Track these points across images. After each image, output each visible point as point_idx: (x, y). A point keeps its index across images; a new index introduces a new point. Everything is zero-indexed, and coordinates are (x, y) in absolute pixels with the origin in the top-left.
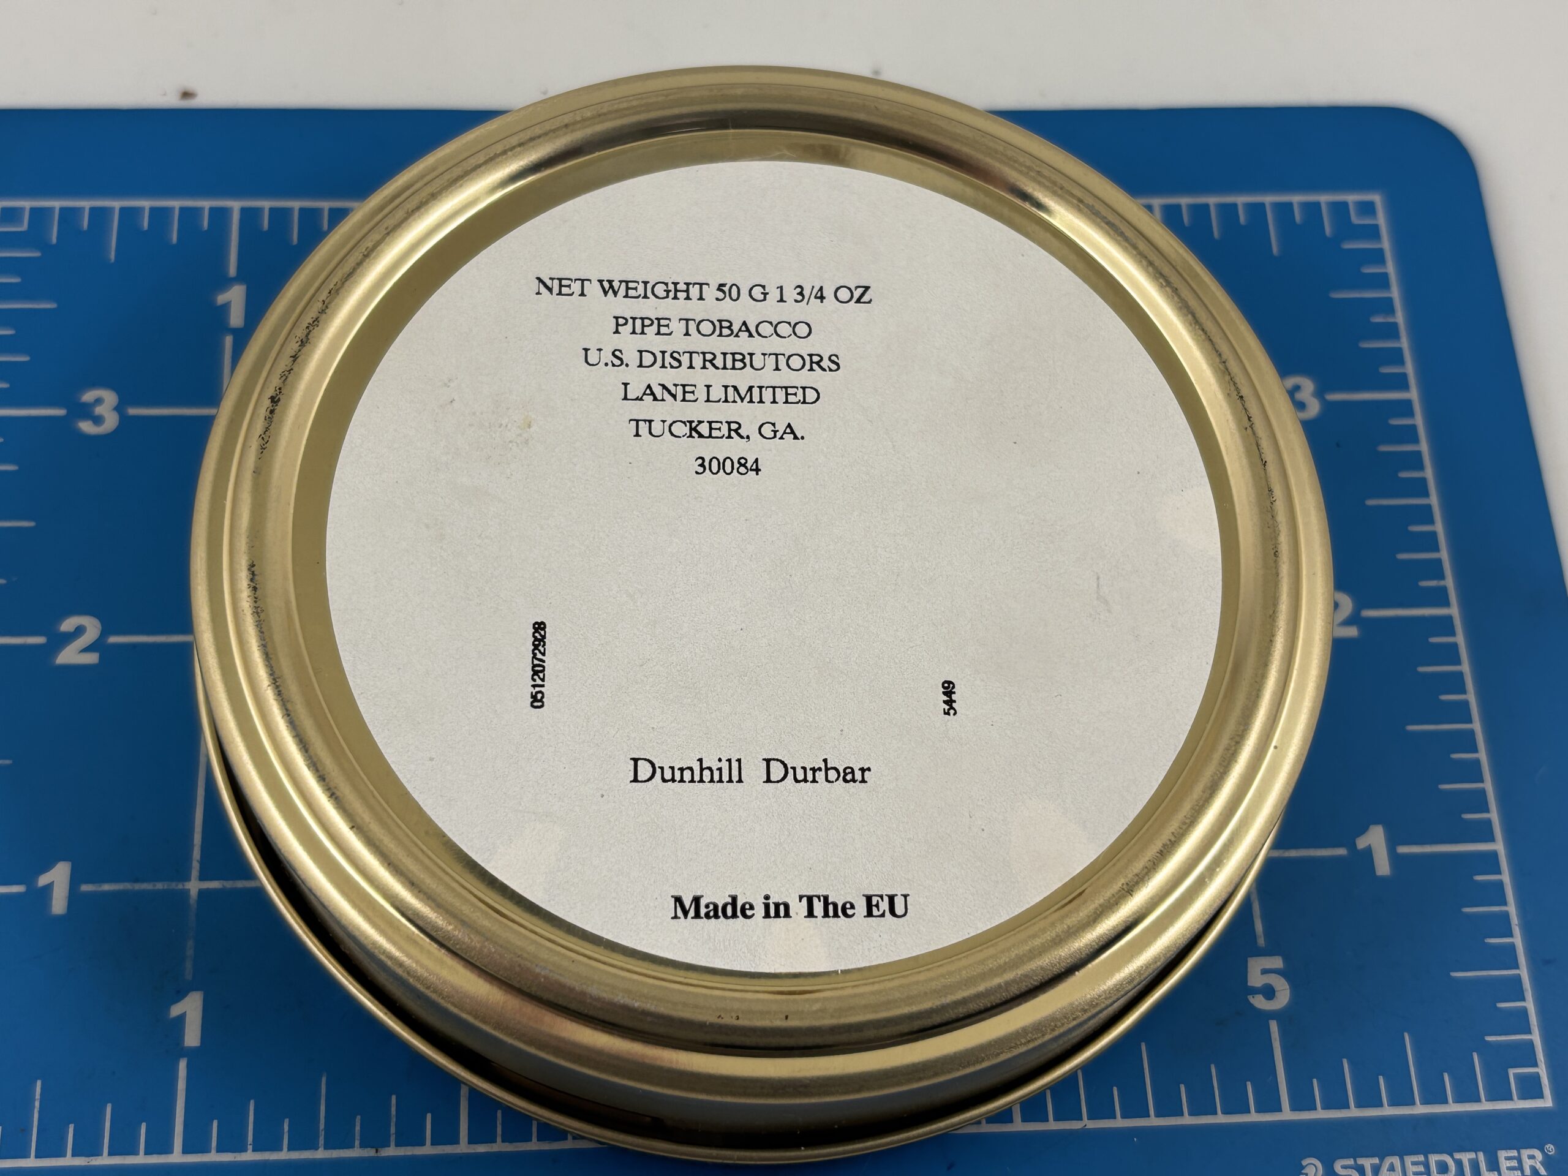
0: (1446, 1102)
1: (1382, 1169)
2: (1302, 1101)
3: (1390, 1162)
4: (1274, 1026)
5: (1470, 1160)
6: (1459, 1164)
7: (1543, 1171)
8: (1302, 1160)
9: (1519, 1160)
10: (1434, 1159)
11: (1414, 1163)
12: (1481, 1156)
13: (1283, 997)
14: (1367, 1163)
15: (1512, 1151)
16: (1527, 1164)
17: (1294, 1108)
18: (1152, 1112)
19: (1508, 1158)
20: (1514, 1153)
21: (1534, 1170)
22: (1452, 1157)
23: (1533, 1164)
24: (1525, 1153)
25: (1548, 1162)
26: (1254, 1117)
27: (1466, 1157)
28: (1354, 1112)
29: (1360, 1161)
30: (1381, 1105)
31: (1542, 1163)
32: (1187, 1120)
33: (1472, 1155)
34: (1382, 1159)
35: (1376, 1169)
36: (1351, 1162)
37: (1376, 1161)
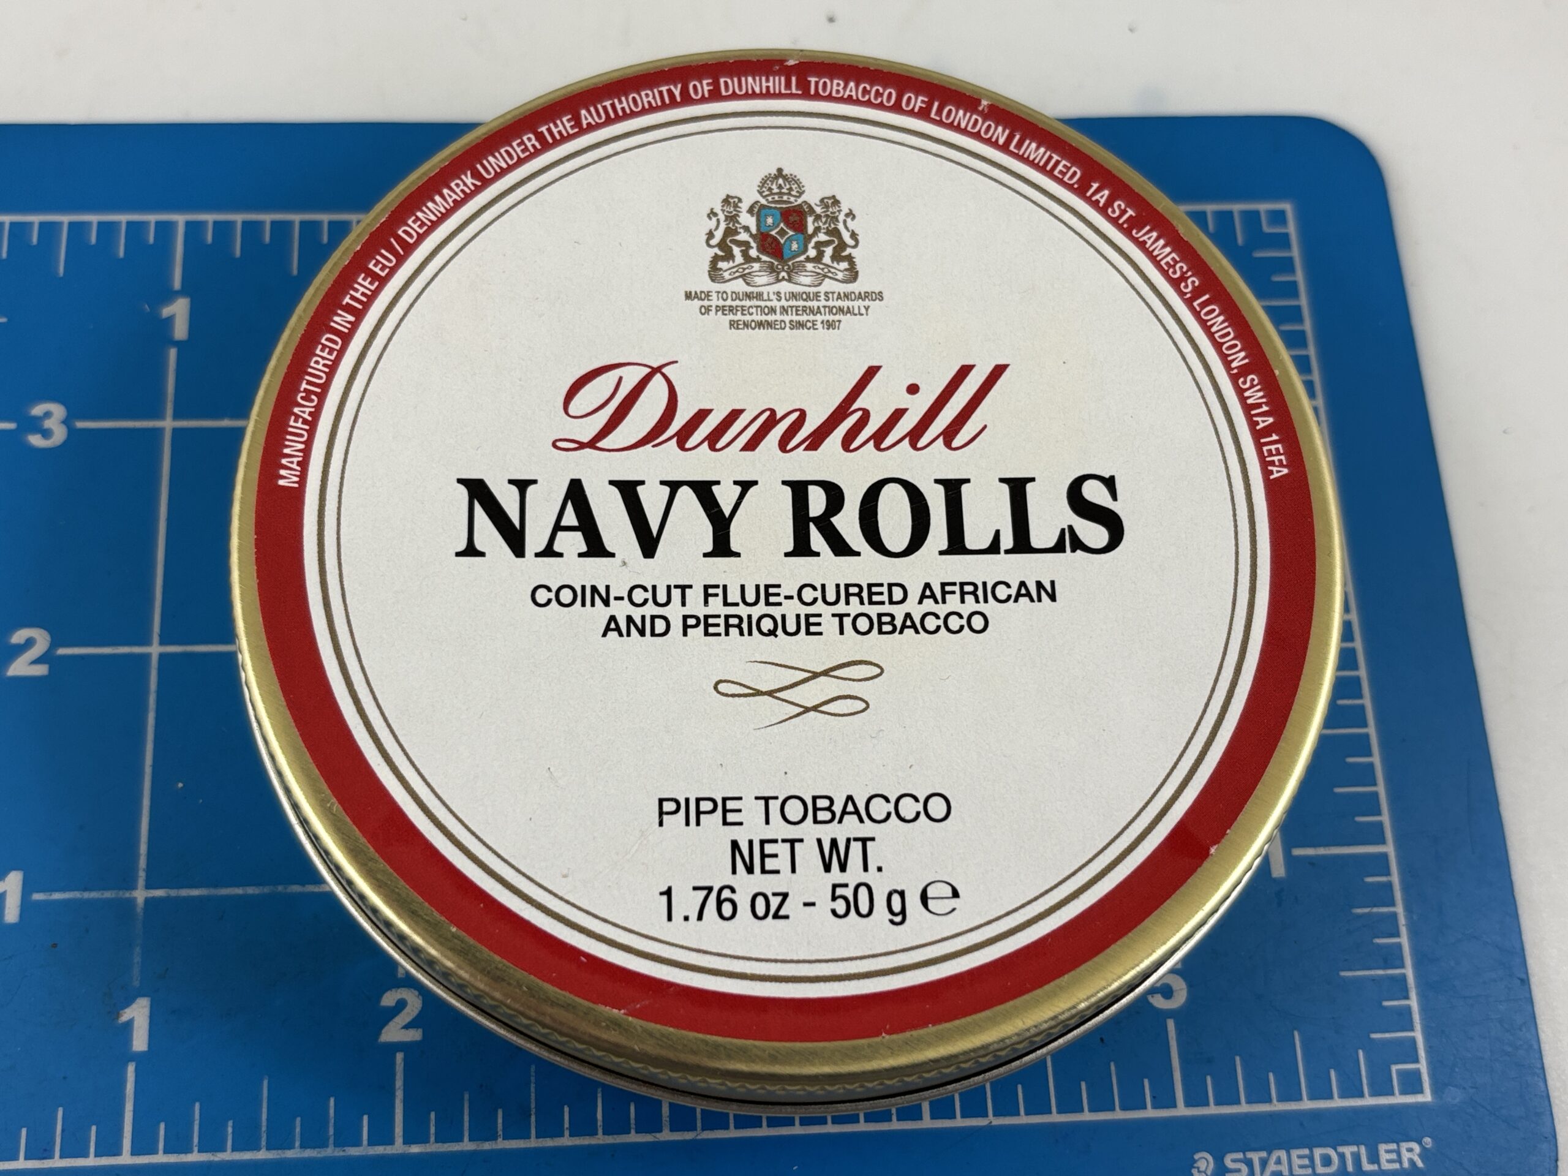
0: (1330, 1097)
1: (1269, 1162)
2: (1195, 1098)
3: (1277, 1155)
4: (1171, 1024)
5: (1352, 1154)
6: (1342, 1156)
7: (1420, 1164)
8: (1194, 1154)
9: (1398, 1152)
10: (1318, 1152)
11: (1299, 1157)
12: (1363, 1150)
13: (1181, 997)
14: (1255, 1157)
15: (1391, 1144)
16: (1406, 1156)
17: (1189, 1104)
18: (1054, 1109)
19: (1388, 1151)
20: (1393, 1146)
21: (1412, 1162)
22: (1335, 1150)
23: (1412, 1156)
24: (1404, 1146)
25: (1425, 1154)
26: (1150, 1113)
27: (1348, 1151)
28: (1244, 1108)
29: (1250, 1155)
30: (1270, 1101)
31: (1420, 1156)
32: (1087, 1116)
33: (1354, 1149)
34: (1269, 1153)
35: (1264, 1163)
36: (1240, 1156)
37: (1264, 1154)
